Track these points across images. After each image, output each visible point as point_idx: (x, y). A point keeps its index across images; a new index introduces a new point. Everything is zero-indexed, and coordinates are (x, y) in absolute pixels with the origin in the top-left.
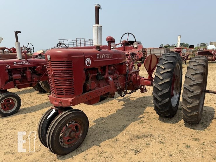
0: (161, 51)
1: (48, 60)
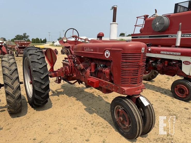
1: (142, 52)
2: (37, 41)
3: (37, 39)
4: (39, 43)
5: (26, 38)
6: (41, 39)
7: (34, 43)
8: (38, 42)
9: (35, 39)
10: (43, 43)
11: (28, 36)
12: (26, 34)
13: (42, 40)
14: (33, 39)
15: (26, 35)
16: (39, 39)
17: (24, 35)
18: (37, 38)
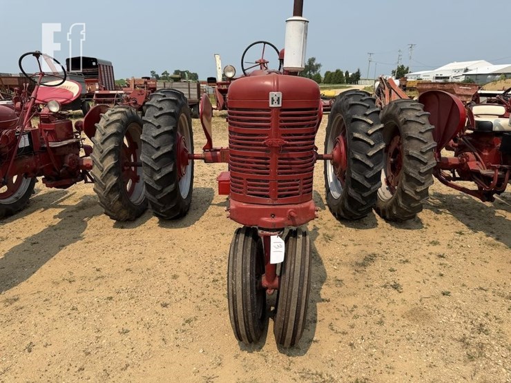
0: (189, 88)
1: (271, 105)
2: (336, 78)
3: (339, 73)
4: (340, 83)
5: (314, 71)
6: (347, 73)
7: (329, 83)
8: (338, 81)
9: (332, 73)
10: (351, 83)
11: (318, 66)
12: (313, 60)
13: (350, 74)
14: (327, 73)
15: (314, 64)
16: (341, 73)
17: (310, 63)
18: (337, 71)
